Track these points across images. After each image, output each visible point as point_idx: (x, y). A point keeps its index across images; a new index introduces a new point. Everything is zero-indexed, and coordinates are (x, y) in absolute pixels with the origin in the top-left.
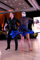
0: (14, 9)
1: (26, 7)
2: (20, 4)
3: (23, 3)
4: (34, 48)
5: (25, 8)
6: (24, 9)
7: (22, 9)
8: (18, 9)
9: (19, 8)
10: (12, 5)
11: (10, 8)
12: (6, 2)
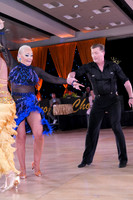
0: (77, 30)
1: (118, 23)
2: (97, 12)
3: (108, 10)
5: (114, 24)
6: (111, 27)
7: (102, 28)
8: (88, 29)
9: (93, 27)
10: (69, 18)
12: (51, 7)
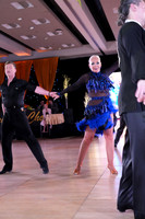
1: (69, 45)
2: (51, 34)
3: (60, 33)
4: (91, 165)
5: (65, 46)
6: (63, 48)
7: (55, 49)
8: (43, 48)
9: (47, 47)
10: (26, 38)
11: (19, 45)
12: (9, 27)
